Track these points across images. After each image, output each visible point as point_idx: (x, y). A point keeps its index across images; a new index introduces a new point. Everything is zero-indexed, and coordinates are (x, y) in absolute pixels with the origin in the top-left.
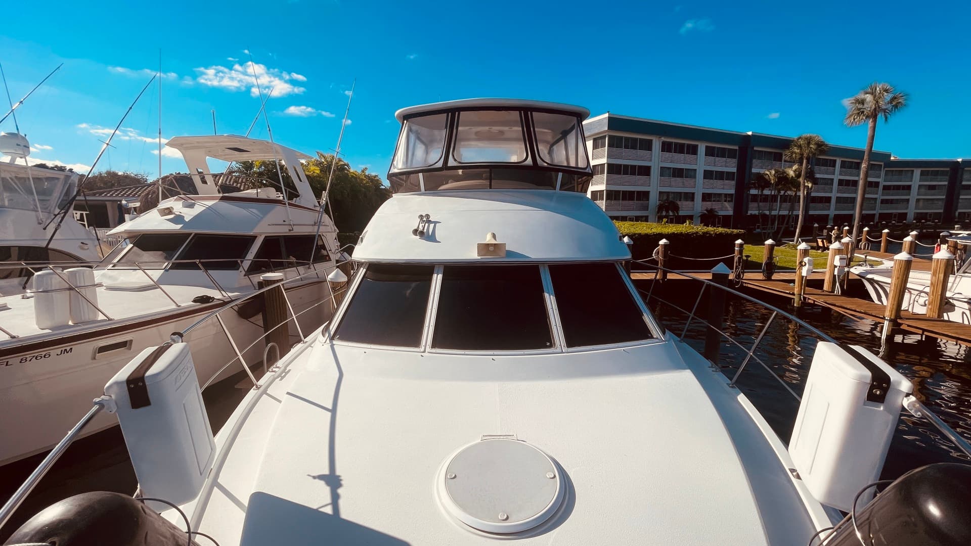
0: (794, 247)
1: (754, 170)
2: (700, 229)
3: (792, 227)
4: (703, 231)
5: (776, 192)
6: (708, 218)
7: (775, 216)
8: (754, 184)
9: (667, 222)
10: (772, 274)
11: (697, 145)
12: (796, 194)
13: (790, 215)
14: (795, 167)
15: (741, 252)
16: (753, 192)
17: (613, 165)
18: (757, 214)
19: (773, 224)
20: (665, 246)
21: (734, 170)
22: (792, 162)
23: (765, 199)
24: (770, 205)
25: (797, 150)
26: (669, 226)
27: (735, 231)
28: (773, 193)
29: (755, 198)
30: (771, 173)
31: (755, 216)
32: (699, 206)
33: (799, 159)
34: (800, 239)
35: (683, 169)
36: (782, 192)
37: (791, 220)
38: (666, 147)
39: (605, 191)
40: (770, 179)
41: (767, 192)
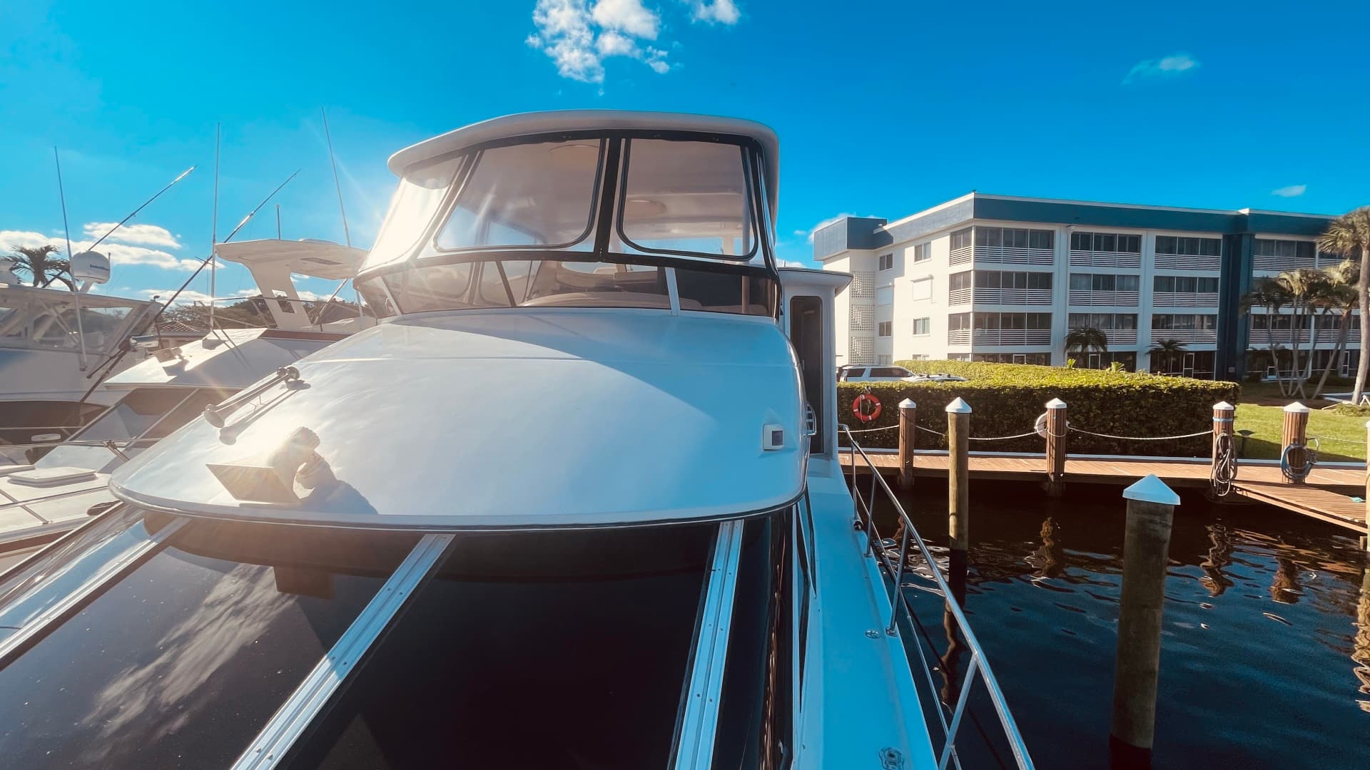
0: (1352, 411)
1: (1257, 274)
2: (1142, 377)
3: (1345, 372)
4: (1141, 383)
5: (1306, 310)
6: (1165, 359)
7: (1307, 352)
8: (1259, 296)
9: (1075, 366)
10: (1305, 472)
11: (1140, 236)
12: (1349, 313)
13: (1338, 351)
14: (1346, 264)
15: (1228, 427)
16: (1257, 310)
17: (985, 273)
18: (1268, 349)
19: (1303, 366)
20: (1058, 411)
21: (1217, 274)
22: (1335, 257)
23: (1284, 322)
24: (1294, 333)
25: (1346, 234)
26: (1077, 372)
27: (1214, 384)
28: (1299, 312)
29: (1261, 321)
30: (1292, 276)
31: (1263, 353)
32: (1145, 338)
33: (1352, 249)
34: (1365, 397)
35: (1115, 275)
36: (1320, 311)
37: (1341, 360)
38: (1080, 242)
39: (971, 314)
40: (1291, 287)
41: (1285, 310)
